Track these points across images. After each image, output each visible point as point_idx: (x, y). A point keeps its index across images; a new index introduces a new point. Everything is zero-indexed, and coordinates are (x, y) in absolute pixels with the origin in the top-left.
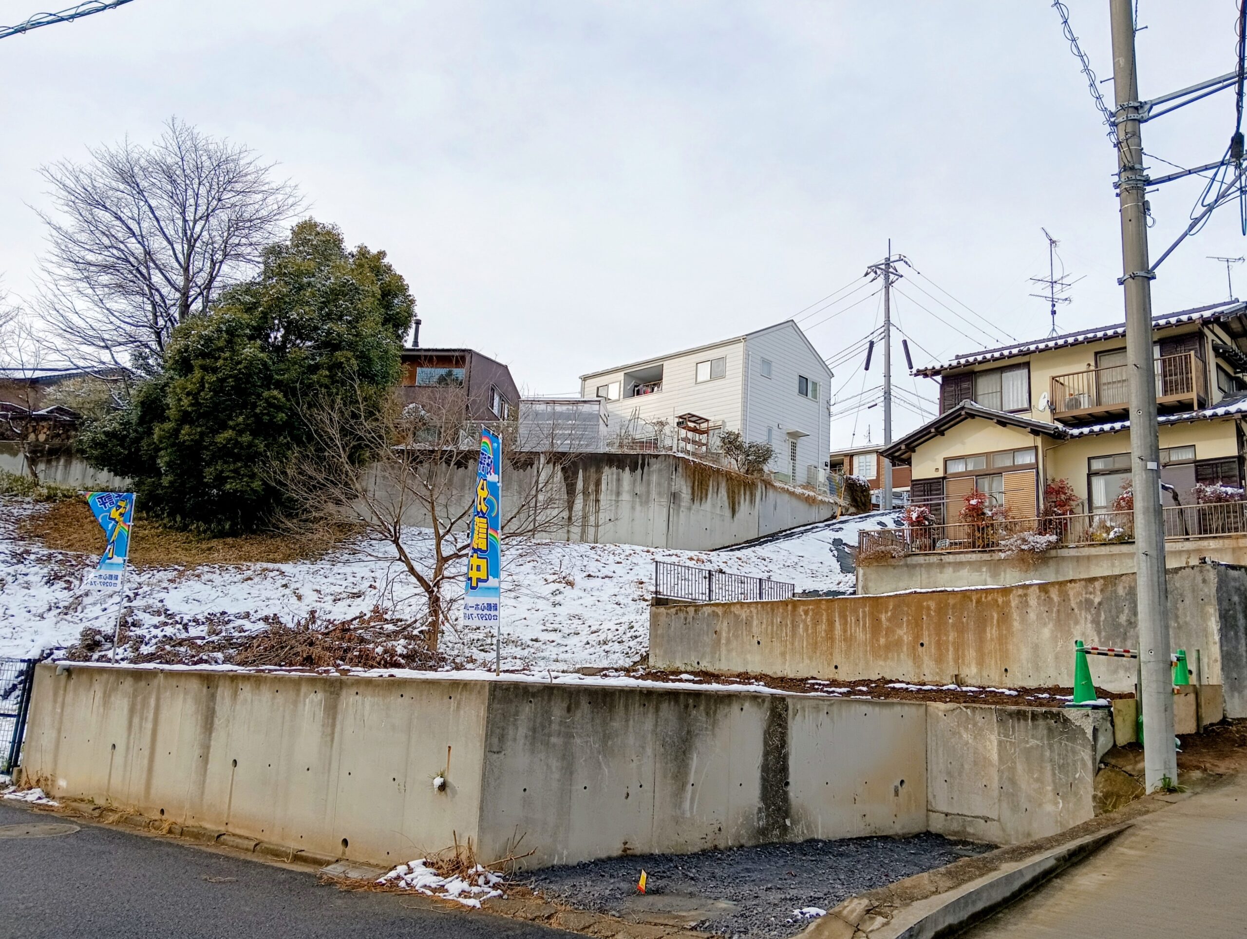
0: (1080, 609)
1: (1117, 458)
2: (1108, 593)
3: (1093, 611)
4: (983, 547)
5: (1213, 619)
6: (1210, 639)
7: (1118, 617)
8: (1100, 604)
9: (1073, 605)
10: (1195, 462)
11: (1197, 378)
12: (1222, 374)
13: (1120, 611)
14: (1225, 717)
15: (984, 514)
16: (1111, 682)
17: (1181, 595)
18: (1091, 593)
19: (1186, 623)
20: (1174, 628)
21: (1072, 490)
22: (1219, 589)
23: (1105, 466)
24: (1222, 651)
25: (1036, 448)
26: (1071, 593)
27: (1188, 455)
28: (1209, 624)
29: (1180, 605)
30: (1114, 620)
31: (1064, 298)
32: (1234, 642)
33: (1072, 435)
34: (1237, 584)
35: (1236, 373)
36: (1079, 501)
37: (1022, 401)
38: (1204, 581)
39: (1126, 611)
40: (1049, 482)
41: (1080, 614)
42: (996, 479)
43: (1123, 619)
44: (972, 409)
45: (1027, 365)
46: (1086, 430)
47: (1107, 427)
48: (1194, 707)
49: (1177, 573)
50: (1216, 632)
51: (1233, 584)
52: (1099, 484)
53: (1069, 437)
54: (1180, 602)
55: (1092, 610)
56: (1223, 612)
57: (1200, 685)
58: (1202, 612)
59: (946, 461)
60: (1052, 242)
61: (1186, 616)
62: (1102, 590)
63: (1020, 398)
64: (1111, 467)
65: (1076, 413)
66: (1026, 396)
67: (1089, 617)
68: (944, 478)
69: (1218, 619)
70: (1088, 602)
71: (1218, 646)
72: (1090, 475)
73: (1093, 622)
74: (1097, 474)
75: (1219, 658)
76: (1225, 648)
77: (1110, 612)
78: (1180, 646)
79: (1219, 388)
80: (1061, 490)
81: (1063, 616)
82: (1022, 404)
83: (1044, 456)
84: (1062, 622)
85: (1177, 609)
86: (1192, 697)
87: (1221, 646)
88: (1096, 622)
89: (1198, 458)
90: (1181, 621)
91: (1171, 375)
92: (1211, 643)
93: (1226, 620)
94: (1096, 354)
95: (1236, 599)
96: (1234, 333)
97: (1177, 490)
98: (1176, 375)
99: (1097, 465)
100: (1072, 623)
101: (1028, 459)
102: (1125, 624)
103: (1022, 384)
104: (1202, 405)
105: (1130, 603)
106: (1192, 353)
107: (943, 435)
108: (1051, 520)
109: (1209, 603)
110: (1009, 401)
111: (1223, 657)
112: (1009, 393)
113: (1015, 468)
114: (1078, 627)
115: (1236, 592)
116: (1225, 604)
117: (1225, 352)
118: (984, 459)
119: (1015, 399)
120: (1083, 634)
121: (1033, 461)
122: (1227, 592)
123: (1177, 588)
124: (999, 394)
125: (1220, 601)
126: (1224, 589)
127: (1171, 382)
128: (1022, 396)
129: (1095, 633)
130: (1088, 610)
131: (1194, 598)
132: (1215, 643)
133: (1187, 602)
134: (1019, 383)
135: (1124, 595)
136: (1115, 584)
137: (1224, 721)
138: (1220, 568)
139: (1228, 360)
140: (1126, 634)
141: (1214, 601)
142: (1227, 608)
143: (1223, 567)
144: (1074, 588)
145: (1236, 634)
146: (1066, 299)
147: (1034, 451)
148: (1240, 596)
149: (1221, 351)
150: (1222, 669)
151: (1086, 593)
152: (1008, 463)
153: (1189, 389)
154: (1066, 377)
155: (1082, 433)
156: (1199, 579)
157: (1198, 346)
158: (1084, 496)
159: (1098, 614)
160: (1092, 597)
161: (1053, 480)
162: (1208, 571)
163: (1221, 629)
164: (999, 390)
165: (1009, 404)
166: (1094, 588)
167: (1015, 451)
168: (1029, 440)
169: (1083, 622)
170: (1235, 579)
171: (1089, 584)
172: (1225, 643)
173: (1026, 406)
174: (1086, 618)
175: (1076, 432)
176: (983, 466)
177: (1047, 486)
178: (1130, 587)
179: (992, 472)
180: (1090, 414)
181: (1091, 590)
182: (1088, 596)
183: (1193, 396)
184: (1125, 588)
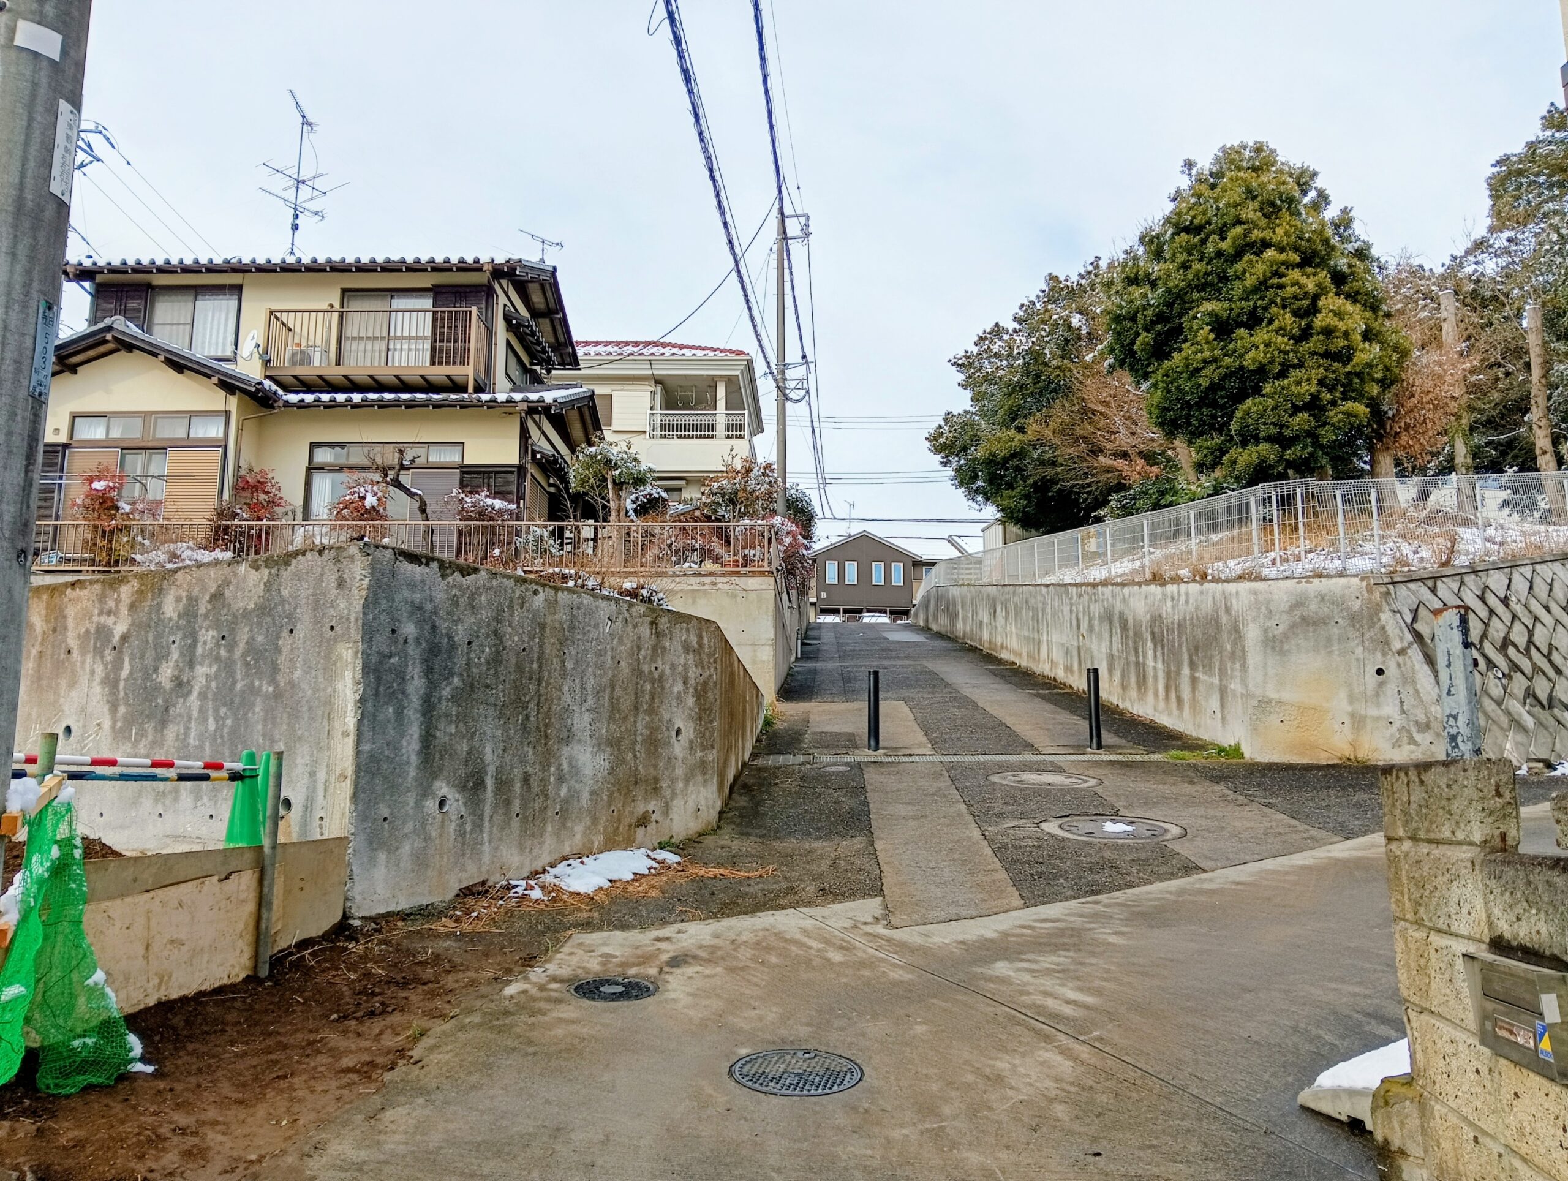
0: (84, 652)
1: (353, 449)
2: (142, 616)
3: (109, 656)
4: (108, 564)
5: (348, 675)
6: (337, 724)
7: (156, 670)
8: (124, 638)
9: (72, 642)
10: (462, 466)
11: (477, 350)
12: (513, 361)
13: (162, 656)
14: (345, 917)
15: (117, 508)
16: (122, 827)
17: (290, 616)
18: (109, 613)
19: (292, 685)
20: (267, 697)
21: (279, 489)
22: (369, 605)
23: (335, 458)
24: (358, 753)
25: (227, 414)
26: (71, 612)
27: (451, 457)
28: (339, 687)
29: (285, 641)
30: (147, 677)
31: (315, 209)
32: (391, 731)
33: (287, 402)
34: (417, 597)
35: (532, 364)
36: (289, 508)
37: (224, 345)
38: (341, 583)
39: (175, 655)
40: (243, 472)
41: (83, 662)
42: (157, 457)
43: (166, 672)
44: (123, 333)
45: (237, 289)
46: (309, 398)
47: (341, 397)
48: (250, 907)
49: (287, 564)
50: (350, 706)
51: (406, 594)
52: (323, 486)
53: (281, 403)
54: (285, 633)
55: (107, 652)
56: (374, 659)
57: (274, 847)
58: (327, 657)
59: (74, 417)
60: (306, 122)
61: (293, 668)
62: (132, 606)
63: (221, 340)
64: (342, 461)
65: (300, 371)
66: (231, 338)
67: (99, 670)
68: (65, 446)
69: (359, 676)
70: (103, 633)
71: (350, 741)
72: (312, 469)
73: (105, 681)
74: (321, 469)
75: (350, 770)
76: (366, 747)
77: (142, 657)
78: (273, 741)
79: (507, 374)
80: (259, 486)
81: (48, 665)
82: (224, 350)
83: (240, 429)
84: (44, 682)
85: (278, 650)
86: (245, 882)
87: (358, 742)
88: (111, 682)
89: (466, 462)
90: (282, 680)
91: (442, 341)
92: (337, 734)
93: (378, 680)
94: (344, 291)
95: (409, 629)
96: (534, 309)
97: (425, 498)
98: (449, 341)
99: (323, 456)
100: (63, 683)
101: (213, 430)
102: (168, 685)
103: (227, 319)
104: (479, 389)
105: (184, 638)
106: (474, 309)
107: (75, 372)
108: (227, 527)
109: (345, 638)
110: (203, 343)
111: (358, 769)
112: (205, 329)
113: (190, 443)
114: (74, 694)
115: (411, 615)
116: (381, 641)
117: (519, 325)
118: (140, 421)
119: (214, 341)
120: (83, 711)
121: (221, 434)
122: (390, 612)
123: (283, 601)
124: (188, 328)
125: (369, 634)
126: (384, 605)
127: (441, 350)
128: (225, 338)
129: (106, 709)
130: (99, 652)
131: (316, 623)
132: (346, 734)
133: (300, 633)
134: (223, 316)
135: (175, 616)
136: (161, 590)
137: (343, 929)
138: (378, 554)
139: (521, 339)
140: (167, 709)
141: (356, 634)
142: (386, 650)
143: (389, 553)
144: (78, 599)
145: (399, 713)
146: (316, 213)
147: (223, 418)
148: (419, 624)
149: (514, 322)
150: (355, 797)
151: (100, 614)
152: (181, 433)
153: (465, 362)
154: (292, 315)
155: (302, 401)
156: (331, 579)
157: (483, 306)
158: (299, 501)
159: (118, 664)
160: (110, 621)
161: (251, 470)
162: (352, 558)
163: (362, 701)
164: (189, 321)
165: (203, 348)
166: (118, 601)
167: (193, 414)
168: (218, 400)
169: (84, 680)
170: (412, 585)
171: (108, 592)
172: (368, 734)
173: (229, 353)
174: (93, 672)
175: (293, 398)
176: (134, 432)
177: (237, 476)
178: (190, 598)
179: (150, 445)
180: (320, 377)
181: (111, 604)
182: (102, 619)
183: (467, 372)
184: (178, 599)
